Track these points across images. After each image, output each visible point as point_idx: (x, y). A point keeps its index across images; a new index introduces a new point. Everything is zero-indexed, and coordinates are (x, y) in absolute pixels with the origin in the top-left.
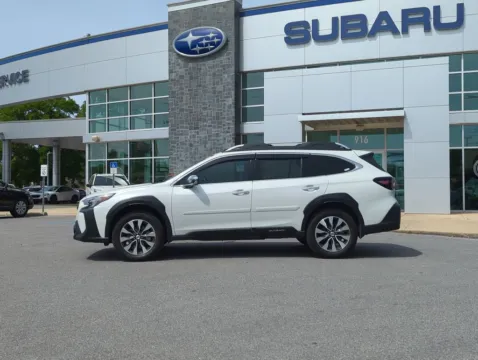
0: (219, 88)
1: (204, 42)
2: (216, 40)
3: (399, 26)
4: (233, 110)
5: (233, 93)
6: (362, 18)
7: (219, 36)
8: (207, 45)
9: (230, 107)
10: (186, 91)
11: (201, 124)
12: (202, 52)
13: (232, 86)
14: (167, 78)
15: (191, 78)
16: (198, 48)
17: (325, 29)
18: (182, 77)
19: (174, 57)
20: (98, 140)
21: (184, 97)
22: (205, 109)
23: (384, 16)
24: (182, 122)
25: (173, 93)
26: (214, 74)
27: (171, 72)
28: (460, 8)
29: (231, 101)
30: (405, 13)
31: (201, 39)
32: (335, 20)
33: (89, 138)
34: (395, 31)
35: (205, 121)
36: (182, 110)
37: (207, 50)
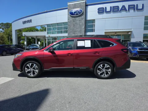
0: (81, 24)
1: (77, 12)
2: (80, 12)
3: (127, 9)
4: (84, 29)
5: (84, 25)
6: (118, 7)
7: (81, 11)
8: (78, 13)
9: (83, 28)
10: (72, 24)
11: (76, 32)
12: (76, 15)
13: (84, 23)
14: (67, 21)
15: (73, 21)
16: (76, 14)
17: (108, 9)
18: (71, 21)
19: (69, 16)
20: (49, 36)
21: (72, 26)
22: (77, 29)
23: (124, 6)
24: (71, 32)
25: (69, 25)
26: (79, 20)
27: (68, 20)
28: (143, 5)
29: (84, 27)
30: (129, 6)
31: (76, 12)
32: (111, 7)
33: (47, 36)
34: (126, 10)
35: (77, 32)
36: (71, 29)
37: (78, 14)
